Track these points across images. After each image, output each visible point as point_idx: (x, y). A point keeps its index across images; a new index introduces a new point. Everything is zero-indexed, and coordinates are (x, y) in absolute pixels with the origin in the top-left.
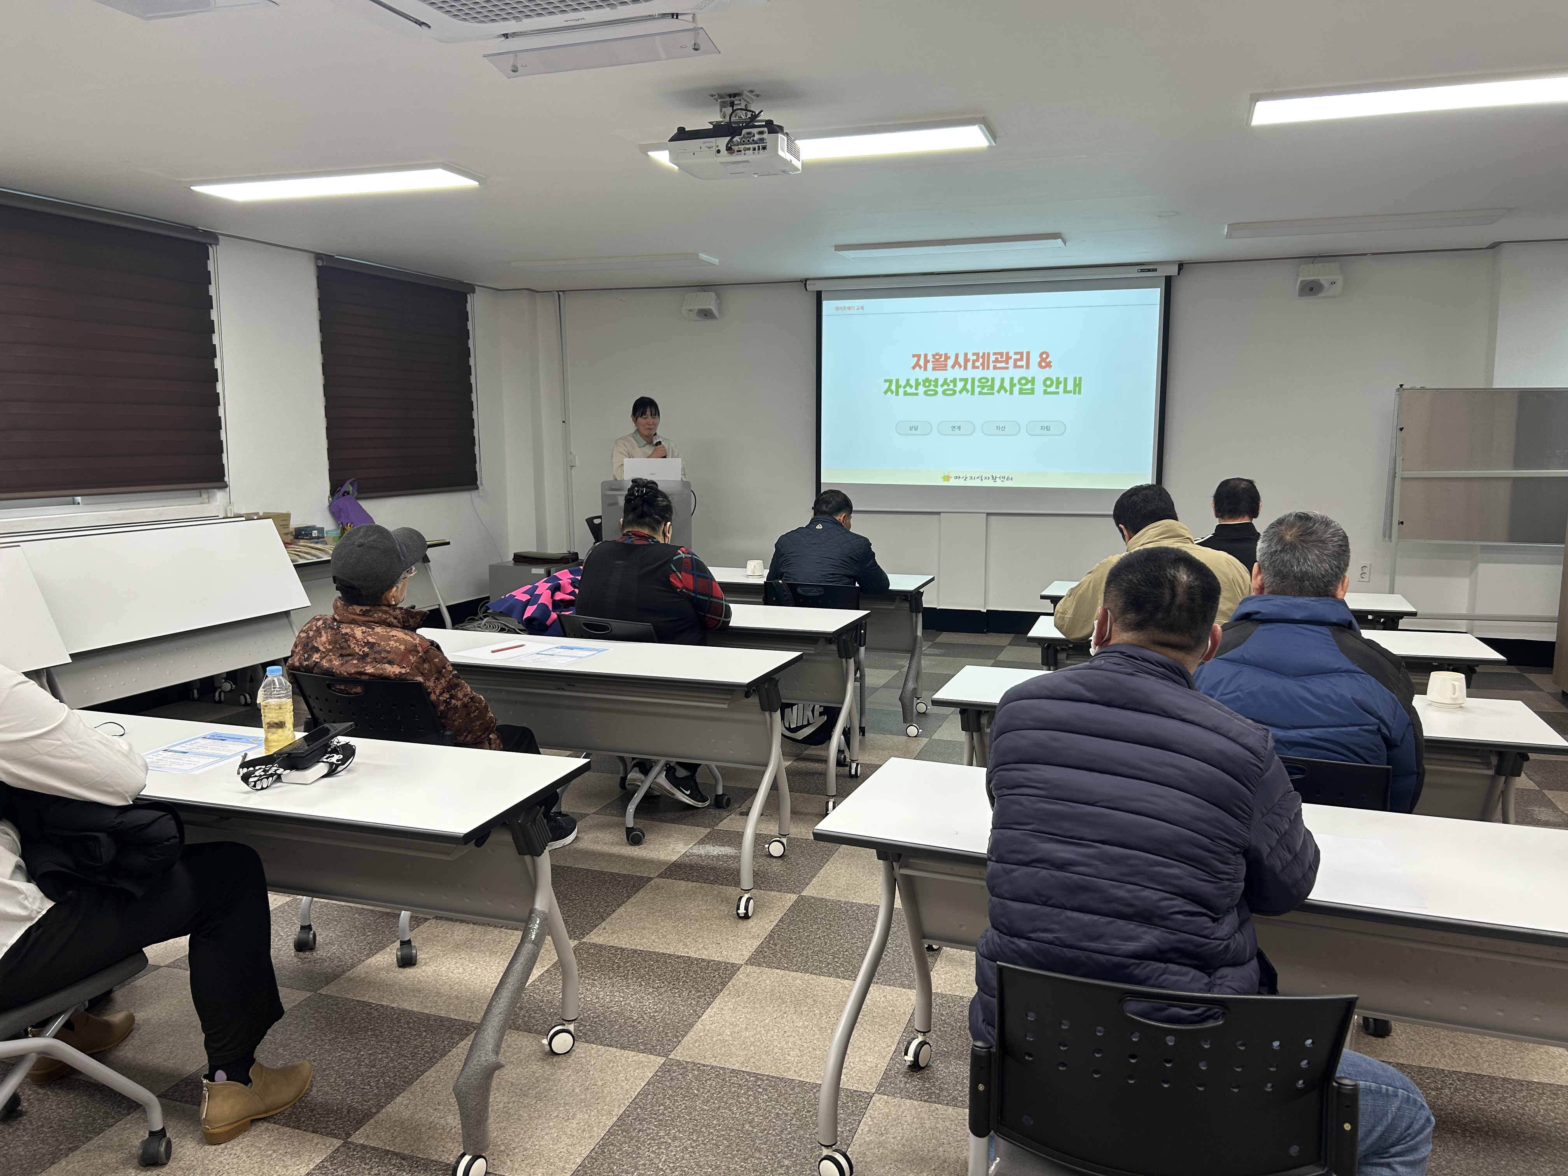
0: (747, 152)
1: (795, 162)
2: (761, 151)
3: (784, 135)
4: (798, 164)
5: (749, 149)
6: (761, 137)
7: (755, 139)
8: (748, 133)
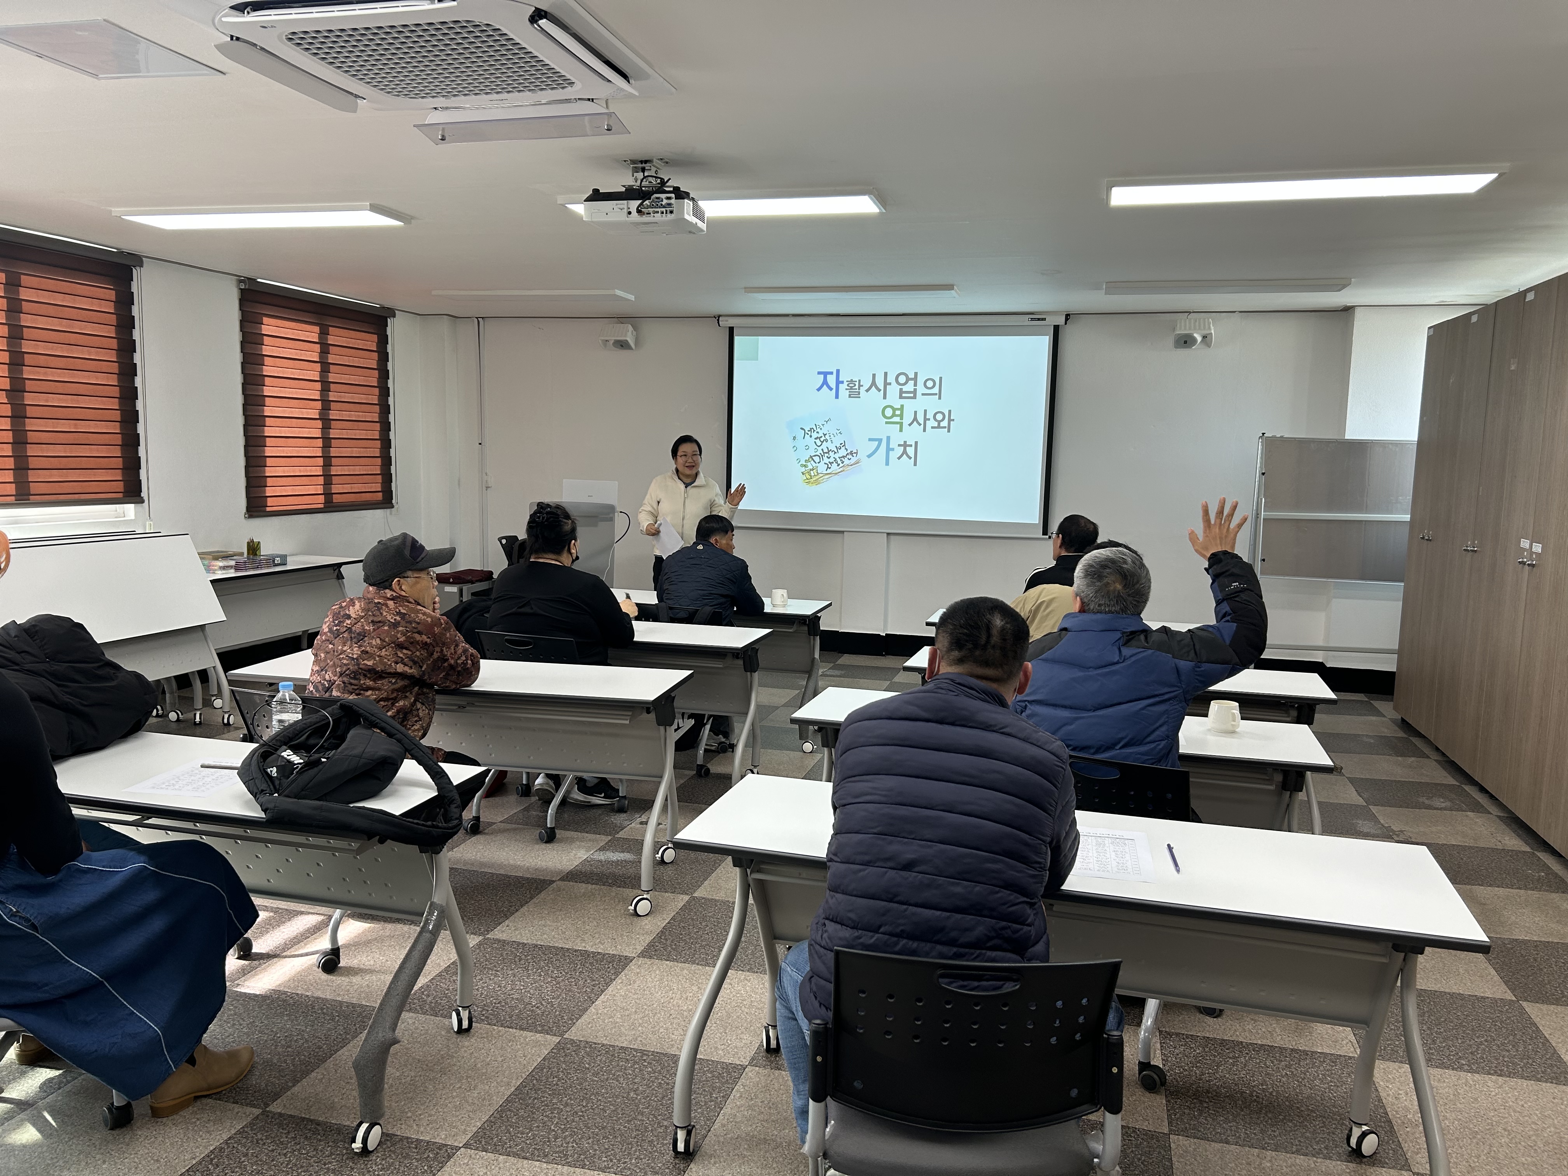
0: (655, 215)
1: (700, 224)
2: (669, 215)
3: (690, 199)
4: (703, 226)
5: (658, 212)
6: (669, 201)
7: (663, 203)
8: (657, 198)
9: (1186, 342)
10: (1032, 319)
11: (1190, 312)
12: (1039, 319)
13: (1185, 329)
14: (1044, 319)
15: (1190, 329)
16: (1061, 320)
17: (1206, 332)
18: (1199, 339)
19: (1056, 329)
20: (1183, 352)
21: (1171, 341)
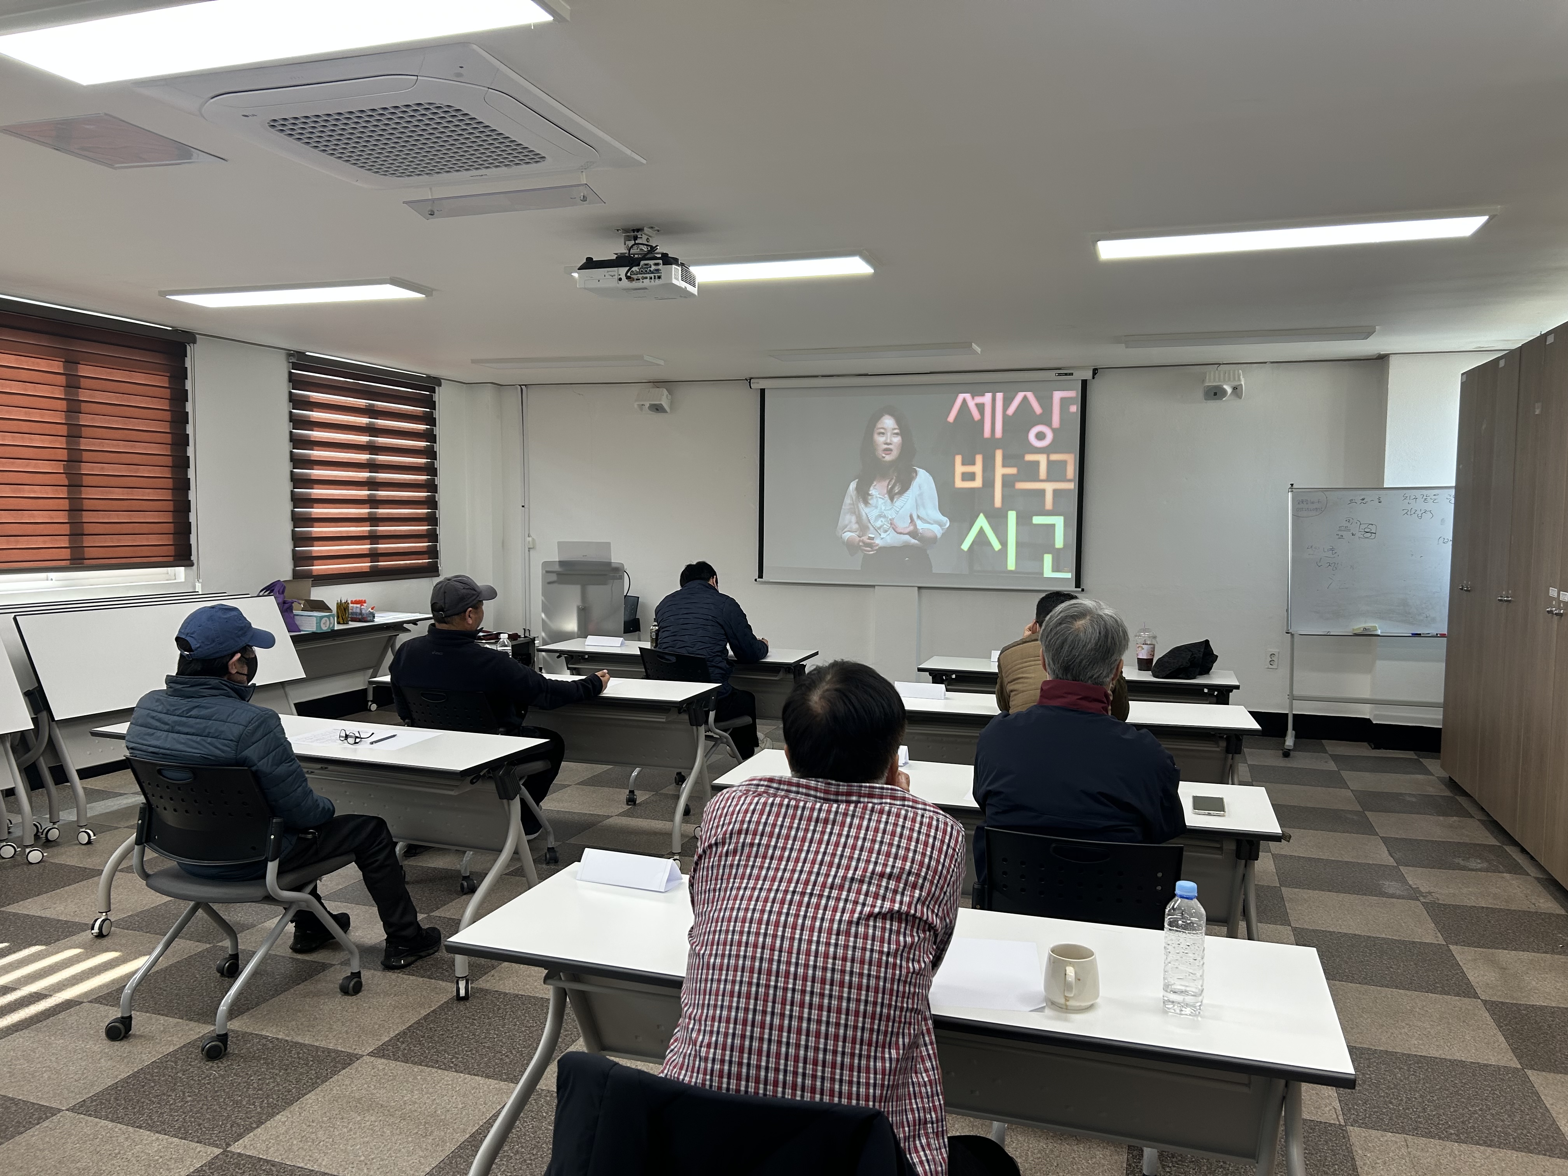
0: (644, 280)
1: (690, 288)
2: (657, 280)
3: (678, 265)
4: (694, 290)
5: (646, 278)
6: (657, 267)
7: (652, 269)
8: (646, 265)
9: (1216, 393)
10: (1060, 374)
11: (1220, 364)
12: (1066, 374)
13: (1214, 381)
14: (1071, 374)
15: (1219, 381)
16: (1088, 375)
17: (1236, 383)
18: (1229, 390)
19: (1084, 383)
20: (1213, 405)
21: (1200, 394)
